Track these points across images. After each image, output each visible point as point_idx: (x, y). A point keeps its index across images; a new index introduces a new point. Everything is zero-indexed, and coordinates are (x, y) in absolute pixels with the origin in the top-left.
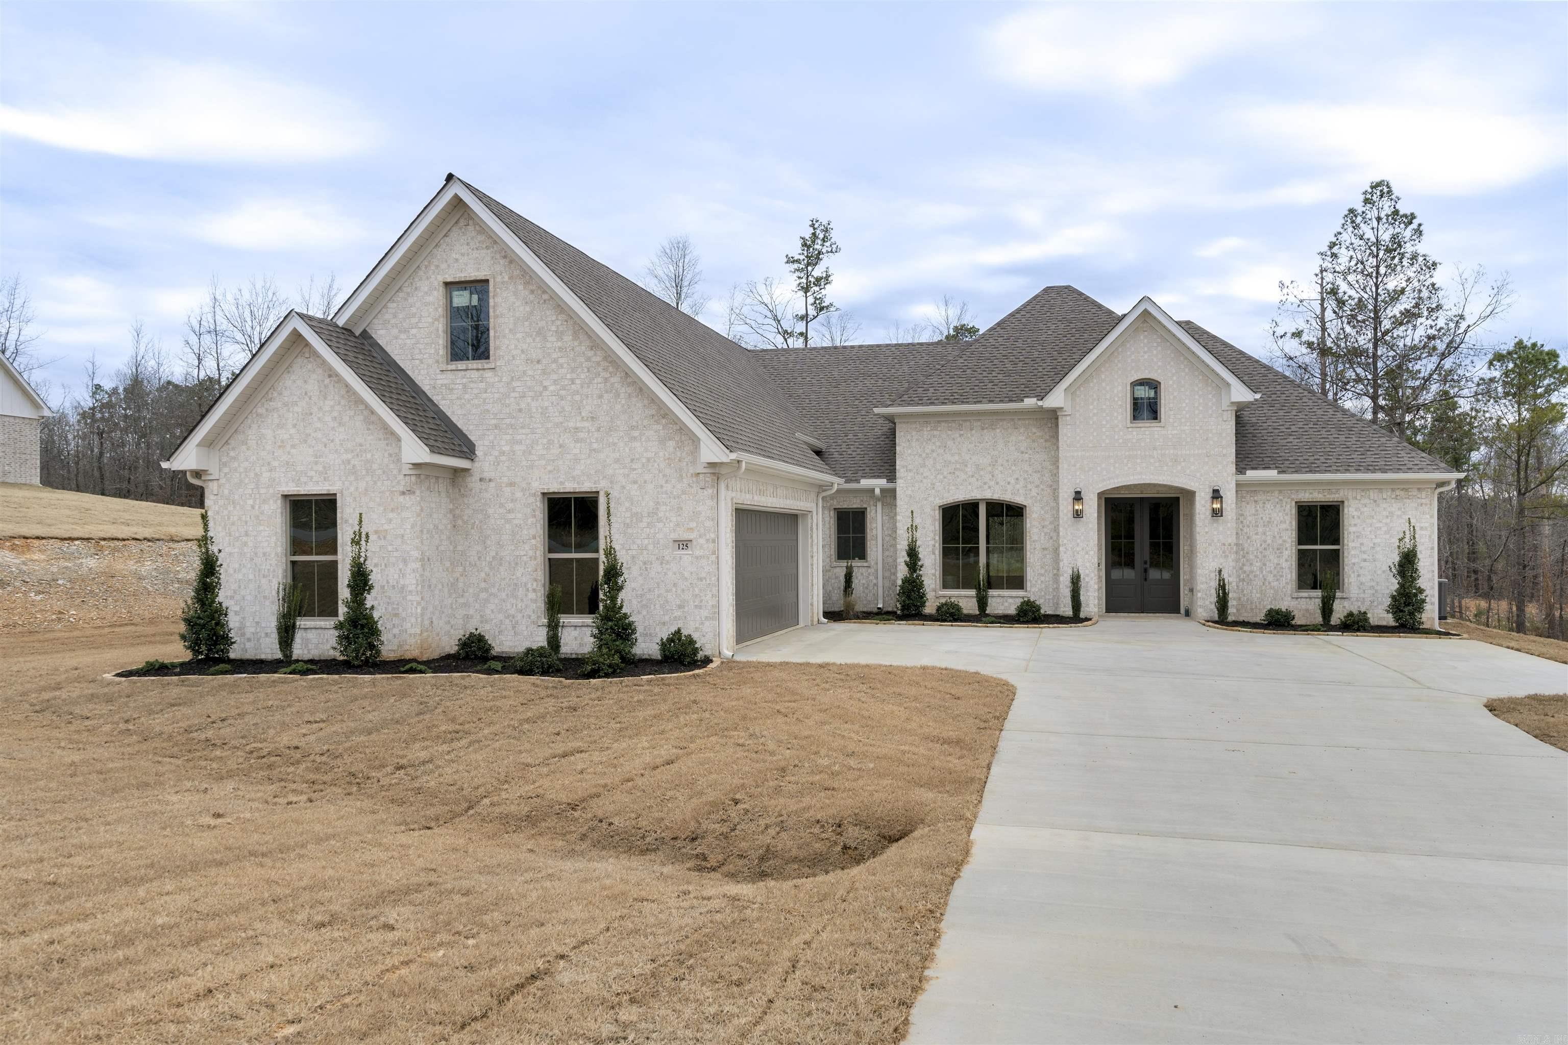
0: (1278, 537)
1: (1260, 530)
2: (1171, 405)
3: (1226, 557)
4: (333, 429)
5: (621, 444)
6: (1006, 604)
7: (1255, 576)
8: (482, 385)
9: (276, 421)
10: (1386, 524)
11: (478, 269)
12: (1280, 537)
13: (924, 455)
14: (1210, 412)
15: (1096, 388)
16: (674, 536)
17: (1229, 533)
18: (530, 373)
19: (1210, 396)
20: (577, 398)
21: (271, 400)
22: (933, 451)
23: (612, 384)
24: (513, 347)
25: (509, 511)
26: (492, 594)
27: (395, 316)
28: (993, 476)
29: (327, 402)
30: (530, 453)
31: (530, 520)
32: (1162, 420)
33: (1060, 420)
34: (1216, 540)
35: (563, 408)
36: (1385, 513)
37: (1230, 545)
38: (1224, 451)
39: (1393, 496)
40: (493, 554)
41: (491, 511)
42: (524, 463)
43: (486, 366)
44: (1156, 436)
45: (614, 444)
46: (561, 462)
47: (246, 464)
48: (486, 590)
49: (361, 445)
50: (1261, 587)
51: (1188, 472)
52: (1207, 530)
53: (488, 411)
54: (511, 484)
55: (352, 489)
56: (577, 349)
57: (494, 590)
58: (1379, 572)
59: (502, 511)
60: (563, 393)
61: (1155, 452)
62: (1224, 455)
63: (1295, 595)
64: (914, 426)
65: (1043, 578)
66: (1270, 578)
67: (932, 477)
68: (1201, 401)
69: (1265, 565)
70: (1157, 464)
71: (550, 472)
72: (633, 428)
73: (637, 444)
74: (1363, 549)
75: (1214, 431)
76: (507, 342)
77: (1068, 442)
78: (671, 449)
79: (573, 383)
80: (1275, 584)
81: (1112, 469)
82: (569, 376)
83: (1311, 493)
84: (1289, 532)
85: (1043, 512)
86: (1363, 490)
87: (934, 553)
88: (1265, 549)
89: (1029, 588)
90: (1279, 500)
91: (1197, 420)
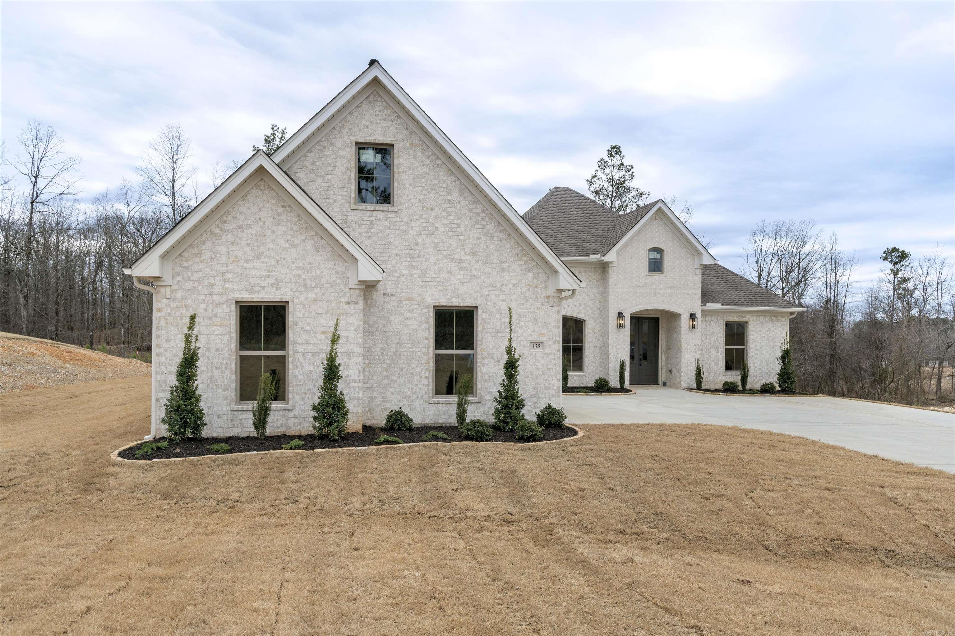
0: (716, 341)
1: (708, 337)
2: (669, 264)
3: (696, 352)
4: (285, 249)
5: (494, 273)
6: (573, 380)
8: (387, 223)
9: (231, 239)
10: (767, 335)
11: (384, 135)
12: (718, 341)
14: (689, 269)
15: (631, 252)
16: (531, 339)
17: (698, 338)
18: (425, 217)
19: (689, 260)
20: (462, 238)
21: (225, 222)
23: (489, 230)
24: (412, 196)
25: (407, 319)
26: (392, 381)
27: (313, 163)
29: (280, 228)
30: (424, 276)
31: (424, 326)
32: (665, 272)
33: (610, 269)
34: (691, 343)
35: (451, 244)
36: (767, 329)
37: (698, 346)
38: (696, 292)
39: (771, 320)
40: (393, 350)
41: (392, 318)
42: (420, 283)
43: (391, 209)
44: (661, 282)
45: (489, 273)
46: (448, 284)
47: (200, 274)
48: (387, 377)
49: (311, 263)
50: (708, 369)
51: (678, 303)
52: (687, 337)
53: (391, 243)
54: (409, 299)
55: (302, 298)
56: (462, 202)
57: (394, 378)
58: (764, 361)
59: (401, 318)
60: (450, 233)
61: (661, 291)
62: (696, 294)
63: (725, 374)
65: (594, 365)
66: (713, 364)
68: (685, 262)
69: (710, 356)
70: (662, 298)
71: (440, 291)
72: (503, 262)
73: (506, 274)
74: (757, 348)
75: (692, 280)
76: (407, 193)
77: (615, 282)
78: (530, 278)
79: (459, 227)
80: (715, 367)
81: (638, 300)
82: (455, 222)
83: (732, 317)
84: (722, 339)
85: (594, 324)
86: (757, 316)
88: (710, 348)
89: (586, 371)
90: (718, 320)
91: (682, 273)
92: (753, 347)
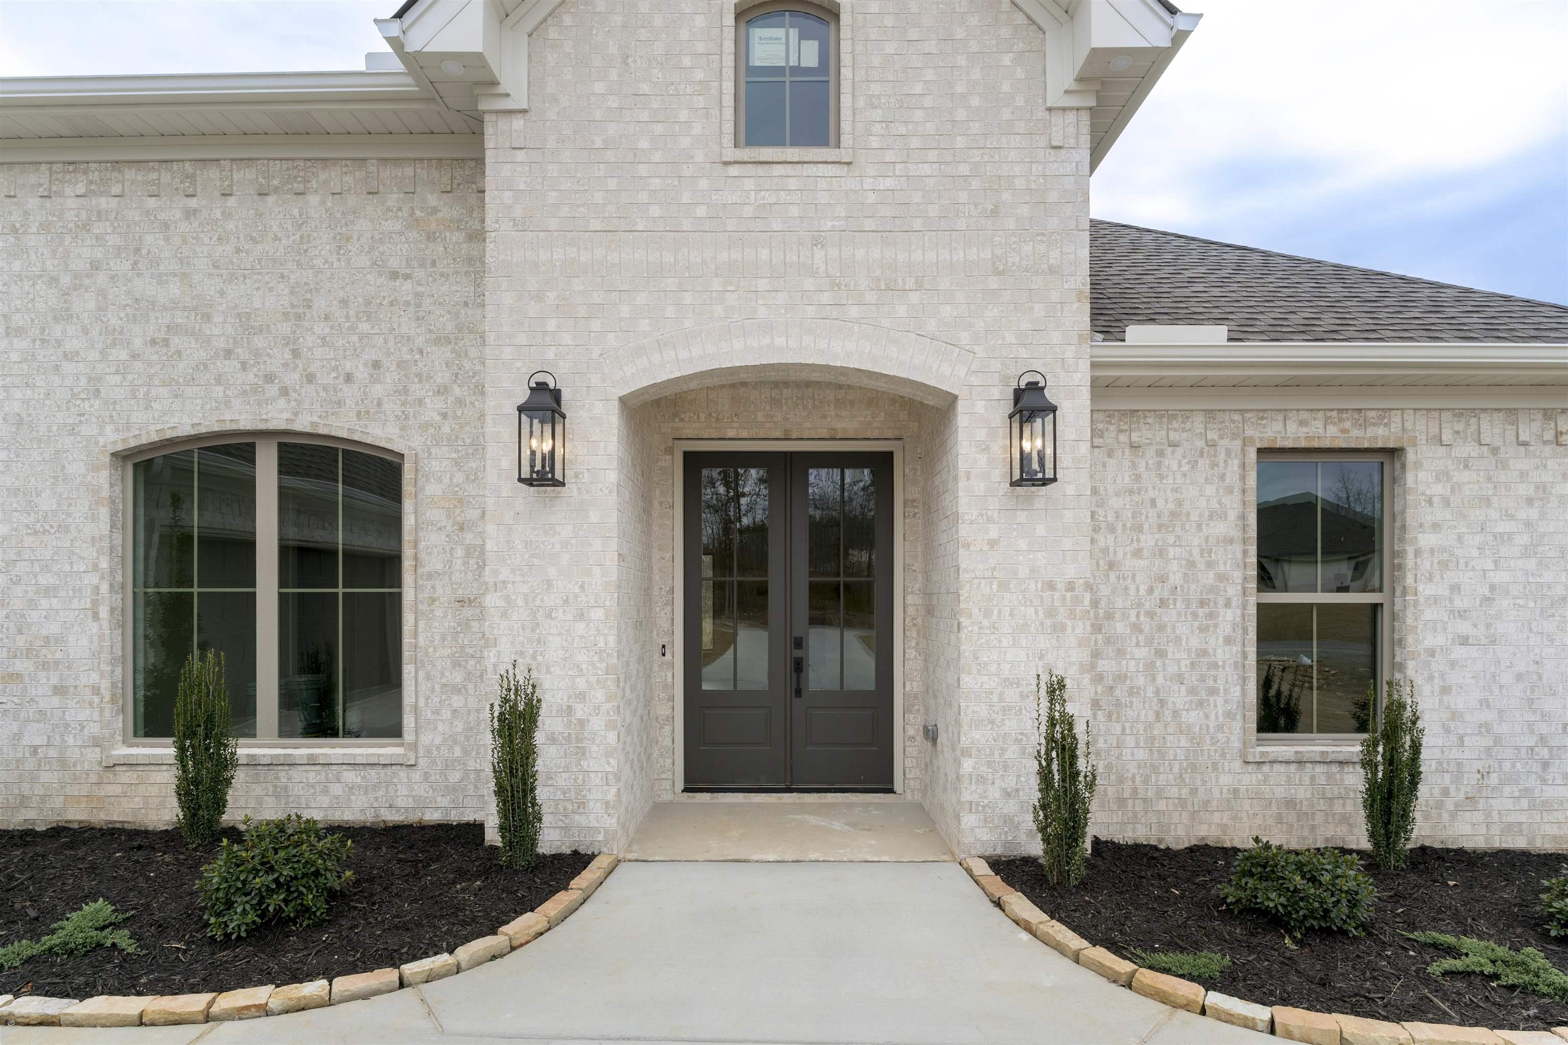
0: (1201, 564)
1: (1148, 540)
2: (876, 89)
3: (1059, 629)
6: (336, 789)
7: (1131, 692)
10: (1528, 524)
12: (1210, 565)
13: (66, 280)
14: (1006, 114)
15: (617, 20)
17: (1067, 544)
19: (1007, 60)
22: (95, 266)
28: (296, 353)
32: (846, 140)
33: (489, 130)
34: (1023, 572)
36: (1523, 490)
37: (1071, 586)
38: (1054, 256)
39: (1549, 435)
44: (824, 198)
50: (1149, 726)
51: (931, 326)
52: (993, 533)
58: (1506, 678)
61: (819, 254)
62: (1052, 270)
63: (1257, 754)
64: (32, 179)
65: (457, 701)
66: (1179, 697)
67: (94, 355)
68: (976, 75)
69: (1161, 653)
70: (826, 298)
74: (1460, 603)
75: (1019, 183)
77: (518, 212)
80: (1192, 717)
81: (670, 311)
83: (1303, 423)
84: (1238, 548)
85: (459, 477)
86: (1459, 414)
87: (96, 617)
88: (1163, 603)
89: (408, 735)
90: (1213, 445)
91: (960, 142)
92: (1435, 600)
